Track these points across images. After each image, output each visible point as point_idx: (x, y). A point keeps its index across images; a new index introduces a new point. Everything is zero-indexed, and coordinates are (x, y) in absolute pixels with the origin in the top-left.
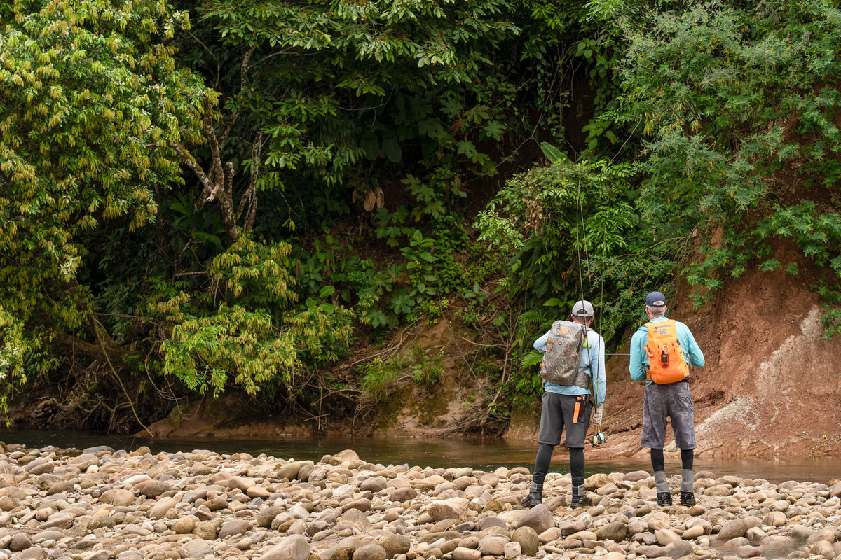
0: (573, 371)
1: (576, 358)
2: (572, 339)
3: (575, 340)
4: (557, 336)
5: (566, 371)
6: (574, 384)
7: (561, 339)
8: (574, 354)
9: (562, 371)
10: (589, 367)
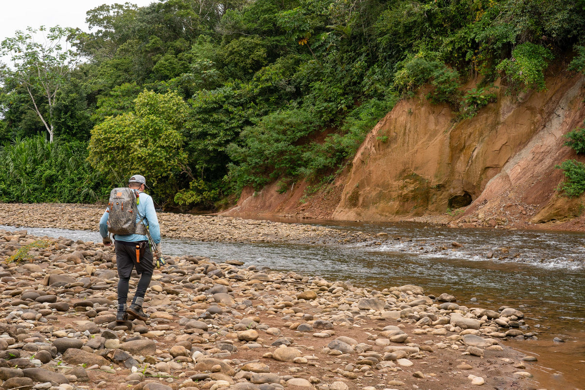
0: (130, 222)
1: (131, 213)
2: (126, 199)
3: (129, 199)
4: (114, 199)
5: (125, 223)
6: (134, 233)
7: (118, 201)
8: (129, 209)
9: (122, 223)
10: (145, 218)
